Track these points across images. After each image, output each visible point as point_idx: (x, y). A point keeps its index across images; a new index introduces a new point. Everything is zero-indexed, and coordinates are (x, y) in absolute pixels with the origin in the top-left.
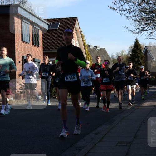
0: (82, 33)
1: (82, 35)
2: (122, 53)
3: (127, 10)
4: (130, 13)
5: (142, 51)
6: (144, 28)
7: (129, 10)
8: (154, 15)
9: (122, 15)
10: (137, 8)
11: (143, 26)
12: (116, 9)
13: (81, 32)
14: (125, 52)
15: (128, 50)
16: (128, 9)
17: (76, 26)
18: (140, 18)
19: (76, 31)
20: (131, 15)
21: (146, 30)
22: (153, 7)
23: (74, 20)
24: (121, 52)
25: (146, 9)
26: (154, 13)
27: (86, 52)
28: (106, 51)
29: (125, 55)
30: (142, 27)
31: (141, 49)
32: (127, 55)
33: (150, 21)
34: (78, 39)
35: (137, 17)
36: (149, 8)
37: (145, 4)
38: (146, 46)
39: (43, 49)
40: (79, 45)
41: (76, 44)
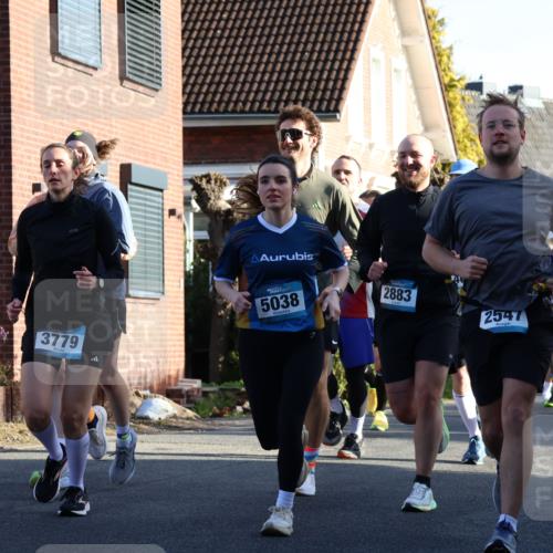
27: (452, 128)
34: (408, 41)
39: (185, 104)
40: (410, 82)
41: (394, 74)
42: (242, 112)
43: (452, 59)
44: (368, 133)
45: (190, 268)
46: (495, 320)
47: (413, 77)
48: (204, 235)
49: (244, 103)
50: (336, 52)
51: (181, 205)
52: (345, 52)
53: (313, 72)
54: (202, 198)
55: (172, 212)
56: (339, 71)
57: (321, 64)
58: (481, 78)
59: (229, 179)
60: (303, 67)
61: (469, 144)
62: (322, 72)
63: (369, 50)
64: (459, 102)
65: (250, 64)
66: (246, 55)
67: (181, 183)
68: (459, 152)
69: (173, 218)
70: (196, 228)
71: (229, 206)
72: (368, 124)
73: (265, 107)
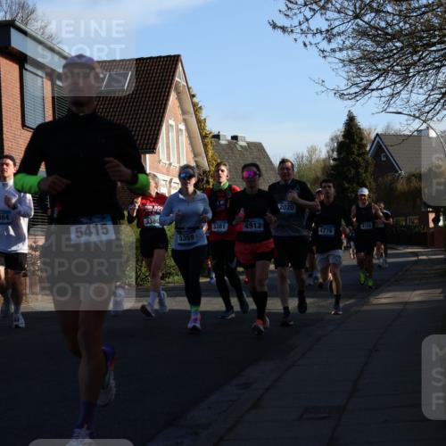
0: (195, 99)
1: (194, 105)
2: (311, 156)
3: (321, 32)
4: (329, 41)
5: (368, 148)
6: (372, 81)
7: (327, 31)
8: (398, 44)
9: (309, 46)
10: (350, 27)
11: (367, 78)
12: (292, 31)
13: (193, 96)
14: (320, 152)
15: (326, 146)
16: (323, 30)
17: (177, 79)
18: (358, 53)
19: (178, 93)
20: (334, 45)
21: (377, 89)
22: (394, 22)
23: (172, 62)
24: (308, 152)
25: (377, 29)
26: (399, 41)
27: (207, 155)
28: (264, 150)
29: (317, 161)
30: (364, 79)
31: (365, 142)
32: (324, 161)
33: (388, 62)
35: (350, 52)
36: (383, 24)
37: (373, 15)
38: (377, 134)
40: (187, 135)
41: (180, 132)
43: (206, 124)
50: (153, 122)
52: (157, 122)
53: (143, 131)
56: (154, 131)
57: (146, 128)
58: (219, 132)
63: (168, 121)
64: (209, 144)
68: (210, 166)
72: (169, 155)
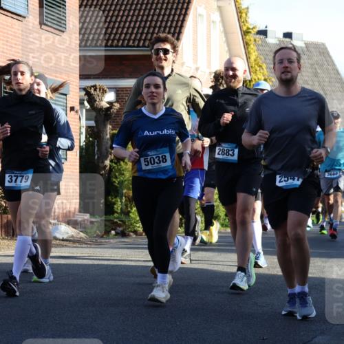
34: (221, 3)
40: (222, 29)
41: (212, 24)
42: (117, 46)
43: (248, 15)
44: (195, 61)
45: (83, 143)
46: (285, 181)
47: (224, 26)
48: (92, 123)
49: (118, 41)
50: (176, 9)
51: (78, 104)
52: (181, 9)
53: (162, 22)
54: (91, 100)
55: (72, 109)
56: (177, 21)
57: (166, 17)
58: (266, 27)
59: (109, 88)
60: (155, 18)
61: (258, 69)
62: (167, 22)
63: (196, 9)
64: (252, 42)
65: (122, 16)
66: (119, 11)
67: (78, 90)
68: (252, 74)
69: (72, 112)
70: (87, 119)
71: (108, 106)
72: (195, 55)
73: (131, 43)
